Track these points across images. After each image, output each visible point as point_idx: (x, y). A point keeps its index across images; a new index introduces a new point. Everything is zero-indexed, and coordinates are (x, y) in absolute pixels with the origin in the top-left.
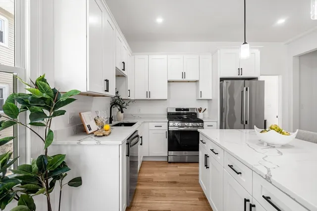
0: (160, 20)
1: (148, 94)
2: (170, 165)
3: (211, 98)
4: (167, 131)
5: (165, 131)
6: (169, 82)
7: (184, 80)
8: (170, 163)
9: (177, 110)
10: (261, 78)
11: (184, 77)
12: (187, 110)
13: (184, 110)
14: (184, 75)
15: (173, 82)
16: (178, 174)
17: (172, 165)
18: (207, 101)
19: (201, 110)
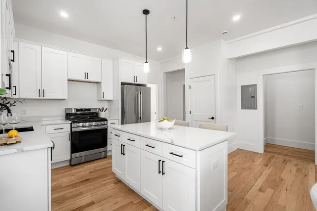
0: (64, 14)
1: (42, 92)
2: (74, 168)
3: (111, 99)
4: (70, 133)
5: (68, 133)
6: (68, 80)
7: (86, 80)
8: (73, 165)
9: (77, 110)
10: (148, 85)
11: (86, 77)
12: (89, 110)
13: (86, 110)
14: (86, 75)
15: (73, 81)
16: (87, 172)
17: (77, 167)
18: (107, 102)
19: (102, 110)
